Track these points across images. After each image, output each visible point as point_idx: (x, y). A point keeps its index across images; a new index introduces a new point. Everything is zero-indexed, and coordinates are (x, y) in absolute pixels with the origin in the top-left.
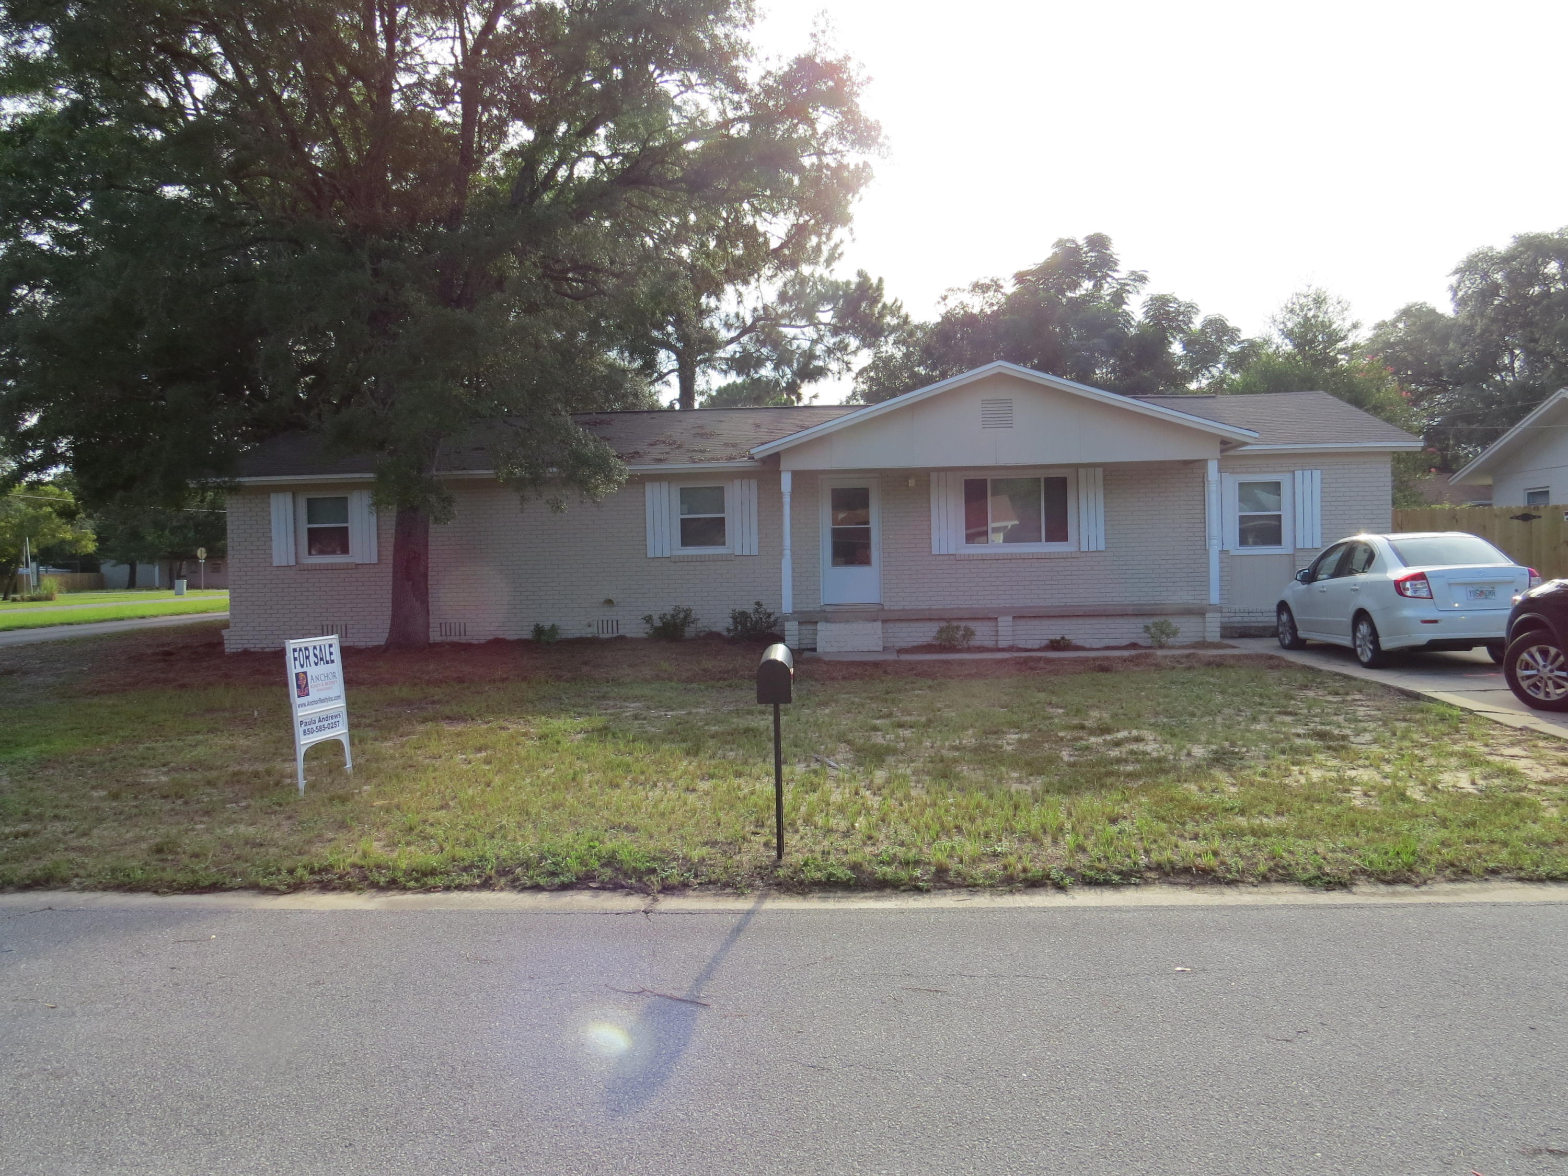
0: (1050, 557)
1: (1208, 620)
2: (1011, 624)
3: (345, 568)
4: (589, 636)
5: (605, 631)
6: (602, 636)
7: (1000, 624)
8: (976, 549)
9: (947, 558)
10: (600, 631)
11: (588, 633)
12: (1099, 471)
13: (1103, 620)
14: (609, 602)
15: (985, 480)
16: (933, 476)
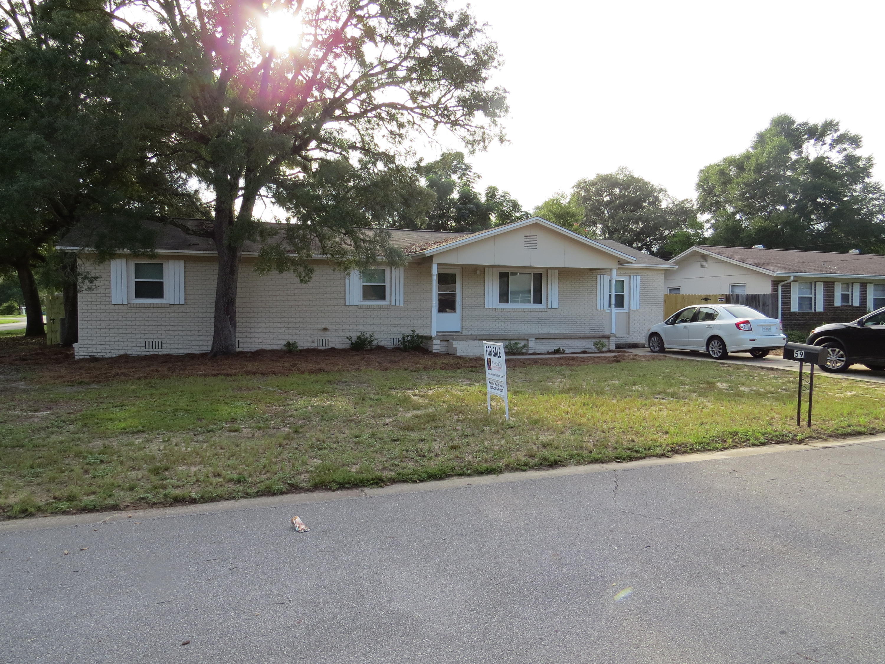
0: (536, 311)
1: (611, 340)
2: (534, 342)
3: (162, 306)
4: (313, 348)
5: (321, 345)
6: (320, 348)
7: (529, 342)
8: (504, 306)
9: (491, 310)
10: (319, 345)
11: (312, 346)
12: (557, 271)
13: (570, 340)
14: (325, 329)
15: (508, 273)
16: (487, 269)
